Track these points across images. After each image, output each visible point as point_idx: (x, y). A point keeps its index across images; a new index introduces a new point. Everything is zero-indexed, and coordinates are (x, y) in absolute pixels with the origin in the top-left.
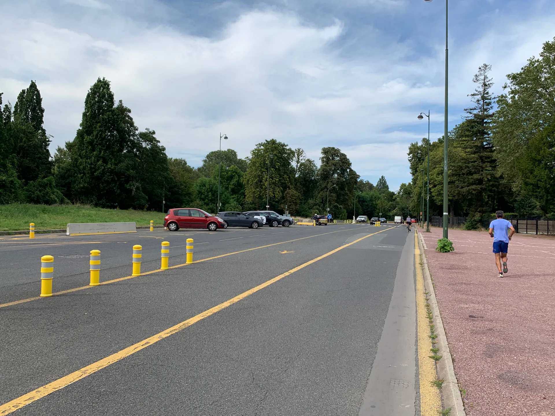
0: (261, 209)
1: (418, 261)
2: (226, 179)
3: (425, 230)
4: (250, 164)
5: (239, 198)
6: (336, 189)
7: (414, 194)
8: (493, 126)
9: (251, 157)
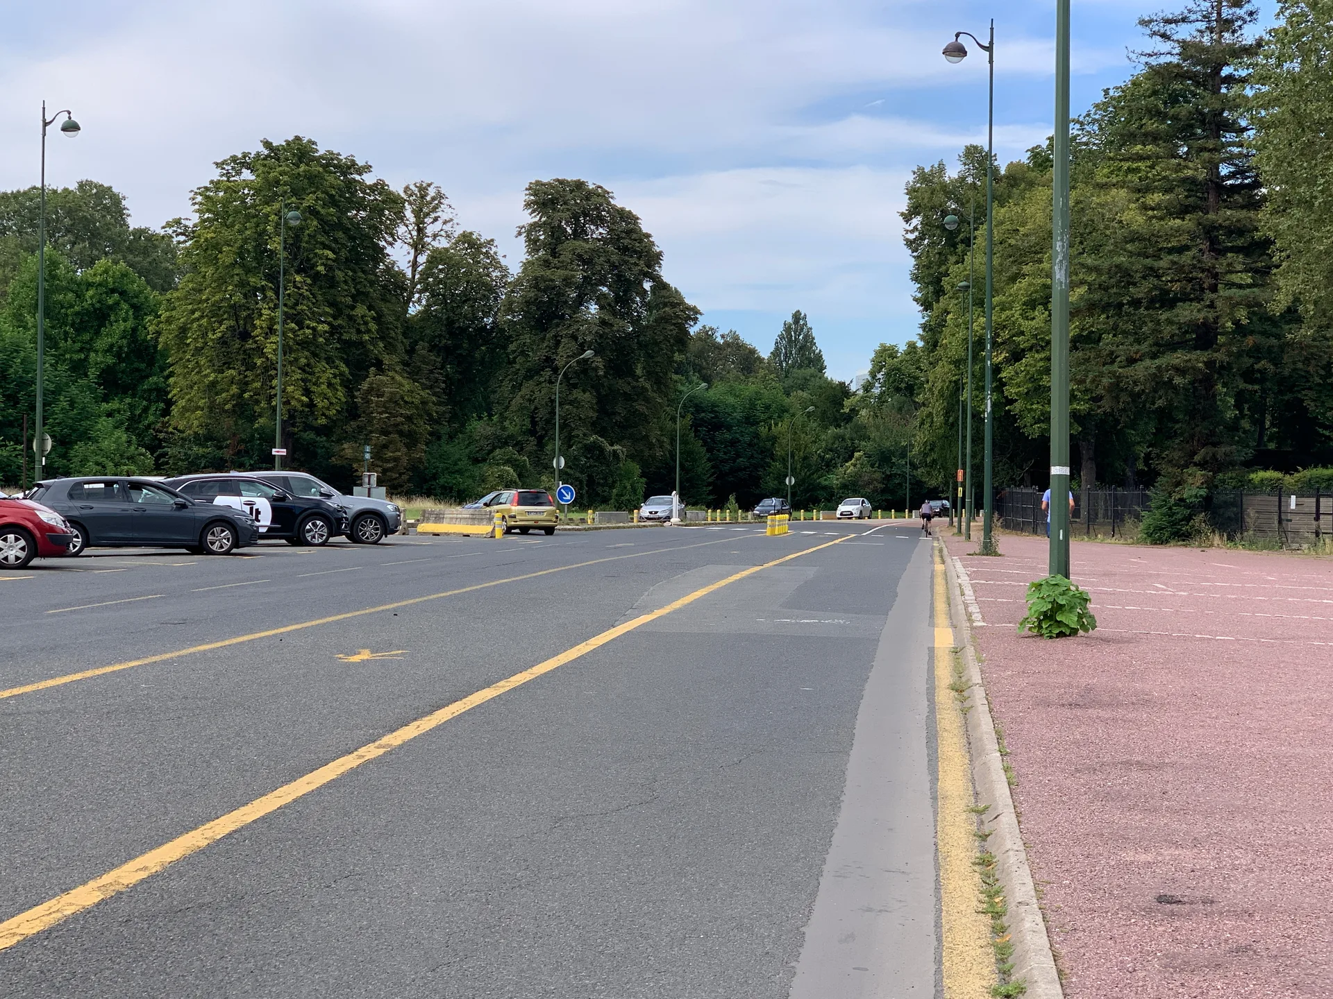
0: (247, 462)
1: (944, 674)
2: (72, 325)
3: (977, 548)
4: (188, 253)
5: (138, 412)
6: (596, 369)
7: (930, 390)
8: (1256, 96)
9: (196, 218)
